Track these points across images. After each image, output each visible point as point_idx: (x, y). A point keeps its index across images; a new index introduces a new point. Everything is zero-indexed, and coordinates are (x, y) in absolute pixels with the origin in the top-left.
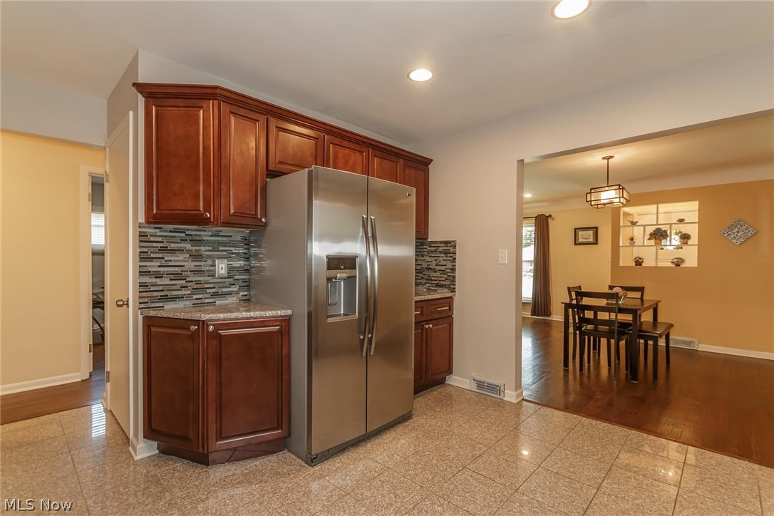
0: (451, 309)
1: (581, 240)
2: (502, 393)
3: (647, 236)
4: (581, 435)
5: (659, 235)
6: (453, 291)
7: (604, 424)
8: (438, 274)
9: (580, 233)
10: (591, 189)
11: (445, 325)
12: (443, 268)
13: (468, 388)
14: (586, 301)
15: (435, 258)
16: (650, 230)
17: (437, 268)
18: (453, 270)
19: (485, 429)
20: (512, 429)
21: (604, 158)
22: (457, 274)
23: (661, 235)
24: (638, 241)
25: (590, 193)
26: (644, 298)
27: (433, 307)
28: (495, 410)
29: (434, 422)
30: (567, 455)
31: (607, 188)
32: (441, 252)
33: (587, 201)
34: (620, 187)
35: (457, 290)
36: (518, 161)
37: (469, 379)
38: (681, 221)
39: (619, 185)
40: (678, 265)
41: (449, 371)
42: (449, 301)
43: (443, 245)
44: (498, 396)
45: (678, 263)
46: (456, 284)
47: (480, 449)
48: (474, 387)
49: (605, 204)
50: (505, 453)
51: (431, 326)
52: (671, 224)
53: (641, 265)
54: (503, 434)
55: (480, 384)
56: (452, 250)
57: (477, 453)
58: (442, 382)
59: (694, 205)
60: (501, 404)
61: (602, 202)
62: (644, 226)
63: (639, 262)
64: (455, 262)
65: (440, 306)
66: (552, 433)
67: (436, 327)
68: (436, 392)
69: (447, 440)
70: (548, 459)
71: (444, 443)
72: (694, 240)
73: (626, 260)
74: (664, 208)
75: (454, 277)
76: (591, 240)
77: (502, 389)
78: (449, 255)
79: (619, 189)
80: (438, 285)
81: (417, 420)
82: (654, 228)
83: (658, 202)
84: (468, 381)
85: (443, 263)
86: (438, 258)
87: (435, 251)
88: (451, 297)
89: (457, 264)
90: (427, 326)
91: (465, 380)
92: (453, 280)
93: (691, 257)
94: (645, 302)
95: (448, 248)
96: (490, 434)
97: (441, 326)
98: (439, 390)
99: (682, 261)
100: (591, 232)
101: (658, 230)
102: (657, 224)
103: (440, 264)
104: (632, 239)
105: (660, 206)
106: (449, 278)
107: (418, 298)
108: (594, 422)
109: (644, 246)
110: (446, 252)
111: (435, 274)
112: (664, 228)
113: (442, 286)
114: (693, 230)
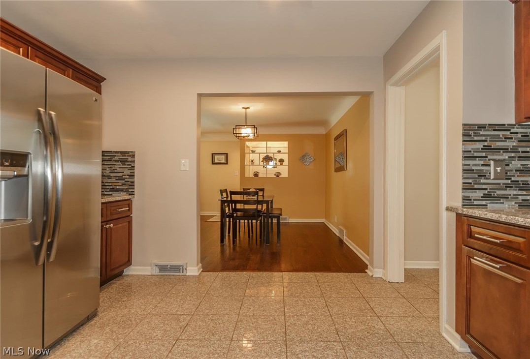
0: (130, 210)
1: (216, 161)
2: (185, 271)
3: (261, 160)
4: (255, 284)
5: (268, 159)
6: (132, 194)
7: (265, 273)
8: (113, 180)
9: (216, 157)
10: (236, 126)
11: (125, 224)
12: (120, 175)
13: (150, 274)
14: (235, 197)
15: (109, 166)
16: (262, 156)
17: (112, 175)
18: (132, 176)
19: (182, 302)
20: (204, 295)
21: (243, 108)
22: (136, 179)
23: (270, 159)
24: (256, 162)
25: (236, 128)
26: (264, 195)
27: (113, 208)
28: (182, 285)
29: (126, 311)
30: (253, 300)
31: (246, 127)
32: (116, 161)
33: (234, 134)
34: (254, 127)
35: (136, 193)
36: (198, 94)
37: (151, 266)
38: (279, 152)
39: (254, 125)
40: (278, 176)
41: (129, 262)
42: (129, 203)
43: (120, 155)
44: (181, 274)
45: (278, 175)
46: (135, 187)
47: (184, 319)
48: (156, 271)
49: (244, 137)
50: (208, 315)
51: (112, 225)
52: (274, 153)
53: (258, 176)
54: (199, 301)
55: (162, 268)
56: (130, 159)
57: (184, 323)
58: (120, 274)
59: (285, 144)
60: (186, 279)
61: (242, 135)
62: (260, 153)
63: (256, 175)
64: (134, 169)
65: (118, 207)
66: (236, 289)
67: (115, 227)
68: (116, 285)
69: (149, 323)
70: (243, 307)
71: (146, 326)
72: (286, 162)
73: (249, 173)
74: (270, 144)
75: (133, 182)
76: (223, 161)
77: (185, 267)
78: (127, 163)
79: (254, 128)
80: (113, 190)
81: (105, 315)
82: (265, 155)
83: (267, 140)
84: (149, 268)
85: (119, 170)
86: (113, 166)
87: (110, 160)
88: (129, 199)
89: (136, 171)
90: (108, 226)
91: (146, 268)
92: (132, 184)
93: (284, 171)
94: (265, 197)
95: (126, 158)
96: (188, 305)
97: (120, 225)
98: (119, 282)
99: (280, 174)
100: (223, 157)
101: (267, 156)
102: (267, 153)
103: (116, 171)
104: (252, 161)
105: (268, 143)
106: (127, 183)
107: (104, 200)
108: (259, 274)
109: (259, 165)
110: (123, 162)
111: (110, 180)
112: (270, 155)
113: (118, 190)
114: (285, 157)
